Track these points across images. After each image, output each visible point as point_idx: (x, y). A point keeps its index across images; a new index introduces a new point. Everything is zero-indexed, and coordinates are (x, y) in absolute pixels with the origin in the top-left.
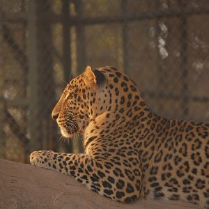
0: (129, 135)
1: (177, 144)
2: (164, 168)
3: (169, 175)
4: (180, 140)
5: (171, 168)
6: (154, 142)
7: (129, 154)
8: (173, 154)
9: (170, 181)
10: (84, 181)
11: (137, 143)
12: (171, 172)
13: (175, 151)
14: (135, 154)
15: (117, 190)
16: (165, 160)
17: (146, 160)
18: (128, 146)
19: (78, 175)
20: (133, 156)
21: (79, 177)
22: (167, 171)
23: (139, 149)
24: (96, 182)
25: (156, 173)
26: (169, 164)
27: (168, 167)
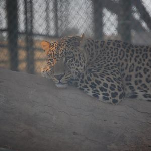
0: (107, 57)
1: (144, 60)
2: (136, 76)
3: (141, 81)
4: (147, 57)
5: (141, 76)
6: (125, 56)
7: (112, 68)
8: (142, 67)
9: (142, 86)
10: (86, 89)
11: (114, 59)
12: (142, 79)
13: (143, 65)
14: (116, 67)
15: (111, 91)
16: (137, 70)
17: (123, 70)
18: (109, 63)
19: (80, 85)
20: (115, 69)
21: (81, 87)
22: (139, 78)
23: (117, 63)
24: (95, 89)
25: (130, 80)
26: (140, 74)
27: (139, 75)
